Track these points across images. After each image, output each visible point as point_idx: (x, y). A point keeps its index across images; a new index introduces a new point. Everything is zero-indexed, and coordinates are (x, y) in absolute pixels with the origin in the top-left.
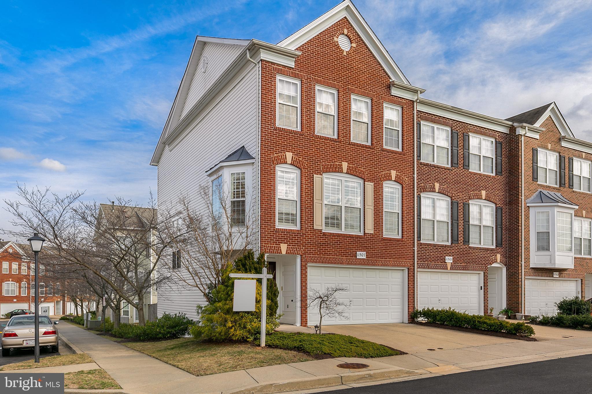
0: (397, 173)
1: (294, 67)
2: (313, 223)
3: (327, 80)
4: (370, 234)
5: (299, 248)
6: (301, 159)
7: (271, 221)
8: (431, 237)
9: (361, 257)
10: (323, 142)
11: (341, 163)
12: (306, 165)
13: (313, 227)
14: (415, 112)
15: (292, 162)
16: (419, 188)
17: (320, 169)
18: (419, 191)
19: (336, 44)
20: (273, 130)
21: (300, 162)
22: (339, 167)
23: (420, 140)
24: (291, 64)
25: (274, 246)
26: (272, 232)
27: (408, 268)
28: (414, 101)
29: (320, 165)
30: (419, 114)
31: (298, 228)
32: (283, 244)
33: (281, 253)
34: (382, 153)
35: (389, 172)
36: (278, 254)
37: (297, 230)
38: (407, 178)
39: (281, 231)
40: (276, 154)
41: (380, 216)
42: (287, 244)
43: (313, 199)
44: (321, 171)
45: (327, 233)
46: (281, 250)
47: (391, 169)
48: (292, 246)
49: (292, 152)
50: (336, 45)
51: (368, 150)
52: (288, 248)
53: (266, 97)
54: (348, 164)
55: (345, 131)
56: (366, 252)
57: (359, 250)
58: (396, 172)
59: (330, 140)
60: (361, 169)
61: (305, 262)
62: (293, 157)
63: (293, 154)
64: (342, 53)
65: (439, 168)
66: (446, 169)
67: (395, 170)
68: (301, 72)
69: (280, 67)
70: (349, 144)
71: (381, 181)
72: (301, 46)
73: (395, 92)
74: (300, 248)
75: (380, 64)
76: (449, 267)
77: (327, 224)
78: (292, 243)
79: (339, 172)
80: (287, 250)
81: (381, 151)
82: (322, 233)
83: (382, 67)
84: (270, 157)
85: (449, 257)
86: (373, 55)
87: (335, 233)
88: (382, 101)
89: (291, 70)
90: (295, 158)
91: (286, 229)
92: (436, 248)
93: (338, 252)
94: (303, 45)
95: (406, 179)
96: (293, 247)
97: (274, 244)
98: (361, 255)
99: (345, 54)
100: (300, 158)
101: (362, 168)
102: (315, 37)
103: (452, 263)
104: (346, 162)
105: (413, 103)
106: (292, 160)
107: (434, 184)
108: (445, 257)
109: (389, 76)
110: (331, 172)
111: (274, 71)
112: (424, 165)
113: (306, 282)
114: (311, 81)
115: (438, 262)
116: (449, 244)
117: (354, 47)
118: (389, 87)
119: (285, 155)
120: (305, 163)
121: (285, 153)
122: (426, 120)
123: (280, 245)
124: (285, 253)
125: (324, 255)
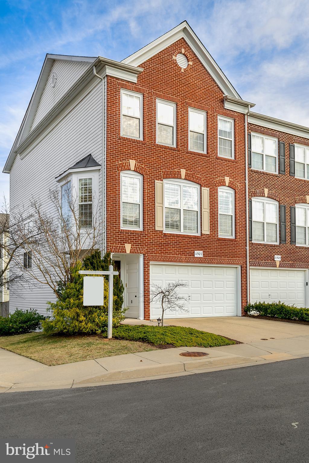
1: (136, 82)
2: (155, 224)
3: (167, 94)
4: (207, 234)
5: (142, 247)
6: (143, 166)
7: (116, 223)
8: (261, 238)
9: (199, 256)
10: (164, 150)
11: (180, 170)
12: (148, 171)
13: (155, 228)
14: (246, 124)
15: (135, 169)
16: (250, 193)
17: (161, 175)
18: (251, 196)
19: (175, 62)
20: (118, 139)
21: (142, 169)
22: (178, 174)
23: (251, 150)
24: (134, 79)
25: (119, 246)
26: (118, 232)
27: (241, 266)
28: (245, 114)
29: (161, 172)
30: (250, 126)
31: (141, 229)
32: (127, 244)
33: (126, 252)
34: (217, 161)
35: (223, 178)
36: (123, 254)
37: (140, 231)
38: (239, 183)
39: (125, 232)
40: (120, 161)
41: (215, 218)
42: (131, 244)
43: (155, 203)
44: (162, 177)
45: (167, 234)
46: (125, 249)
47: (225, 176)
48: (136, 245)
49: (135, 160)
50: (174, 63)
51: (204, 158)
52: (131, 247)
53: (111, 109)
54: (186, 171)
55: (183, 141)
56: (203, 251)
57: (197, 249)
58: (230, 178)
59: (170, 149)
60: (198, 175)
61: (148, 260)
62: (136, 164)
63: (136, 162)
64: (179, 70)
65: (268, 175)
66: (274, 176)
67: (228, 177)
68: (143, 87)
69: (124, 82)
70: (187, 153)
71: (216, 187)
72: (143, 63)
73: (227, 106)
74: (143, 247)
75: (214, 81)
76: (278, 264)
77: (167, 225)
78: (135, 243)
79: (178, 178)
80: (131, 250)
81: (216, 159)
82: (162, 234)
83: (216, 83)
84: (115, 164)
85: (277, 256)
86: (208, 72)
87: (175, 234)
88: (216, 114)
89: (134, 85)
90: (138, 165)
91: (130, 230)
92: (266, 248)
93: (177, 251)
94: (145, 62)
95: (239, 184)
96: (137, 247)
97: (119, 244)
98: (199, 254)
99: (183, 71)
100: (143, 165)
101: (198, 174)
102: (156, 55)
103: (280, 261)
104: (184, 169)
105: (244, 116)
106: (135, 167)
107: (263, 189)
108: (274, 255)
109: (222, 92)
110: (171, 178)
111: (118, 86)
112: (255, 172)
113: (148, 279)
114: (152, 95)
115: (268, 261)
116: (278, 243)
117: (191, 65)
118: (222, 101)
119: (129, 162)
120: (147, 170)
121: (128, 160)
122: (256, 131)
123: (124, 245)
124: (129, 253)
125: (165, 254)
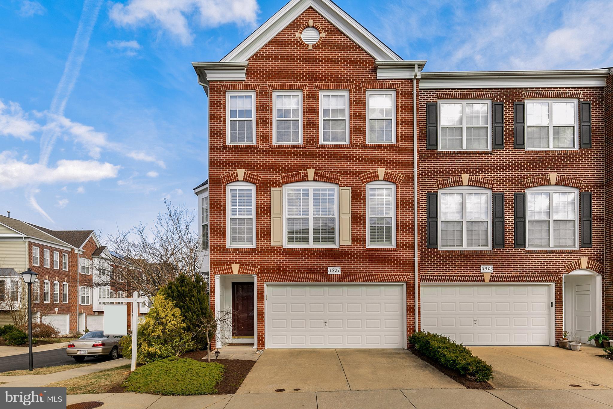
0: (387, 171)
1: (245, 79)
2: (271, 239)
3: (287, 82)
4: (347, 245)
5: (253, 267)
6: (255, 174)
7: (221, 241)
9: (334, 273)
10: (283, 151)
11: (306, 170)
12: (262, 179)
13: (270, 243)
14: (415, 92)
15: (244, 179)
16: (435, 184)
17: (280, 181)
19: (299, 40)
20: (222, 149)
21: (253, 177)
22: (303, 176)
23: (437, 125)
24: (242, 76)
25: (224, 267)
26: (222, 252)
27: (407, 283)
28: (413, 79)
29: (279, 176)
30: (435, 93)
31: (254, 246)
32: (235, 264)
33: (233, 273)
34: (364, 150)
35: (374, 171)
36: (229, 275)
37: (253, 249)
38: (402, 174)
39: (232, 250)
40: (226, 173)
41: (362, 224)
42: (239, 264)
43: (270, 214)
44: (281, 183)
45: (288, 249)
46: (232, 270)
47: (378, 167)
48: (245, 265)
49: (244, 168)
50: (299, 42)
51: (343, 151)
52: (240, 267)
53: (214, 117)
54: (316, 170)
55: (311, 134)
56: (341, 267)
57: (332, 264)
58: (386, 169)
59: (292, 147)
60: (333, 173)
61: (262, 281)
62: (245, 173)
63: (246, 170)
64: (306, 48)
65: (468, 154)
66: (482, 154)
67: (384, 167)
68: (254, 83)
69: (230, 83)
70: (317, 148)
71: (363, 183)
72: (254, 55)
73: (381, 75)
74: (255, 267)
75: (360, 47)
76: (487, 278)
77: (290, 239)
78: (244, 263)
79: (303, 181)
80: (239, 270)
81: (363, 148)
82: (282, 250)
83: (363, 50)
84: (219, 177)
85: (486, 266)
86: (350, 39)
87: (299, 249)
88: (364, 90)
89: (242, 83)
90: (247, 174)
91: (238, 249)
92: (464, 256)
93: (303, 269)
94: (257, 53)
95: (402, 176)
96: (247, 267)
97: (224, 265)
98: (334, 270)
99: (310, 48)
100: (255, 172)
101: (335, 172)
102: (272, 40)
103: (492, 273)
104: (313, 168)
105: (413, 81)
106: (244, 177)
107: (460, 176)
108: (480, 266)
109: (373, 58)
111: (223, 89)
112: (444, 154)
113: (262, 302)
114: (267, 89)
115: (469, 274)
116: (490, 248)
117: (323, 37)
118: (374, 71)
119: (237, 173)
120: (260, 177)
121: (236, 170)
122: (440, 97)
123: (231, 265)
124: (237, 273)
125: (284, 273)
